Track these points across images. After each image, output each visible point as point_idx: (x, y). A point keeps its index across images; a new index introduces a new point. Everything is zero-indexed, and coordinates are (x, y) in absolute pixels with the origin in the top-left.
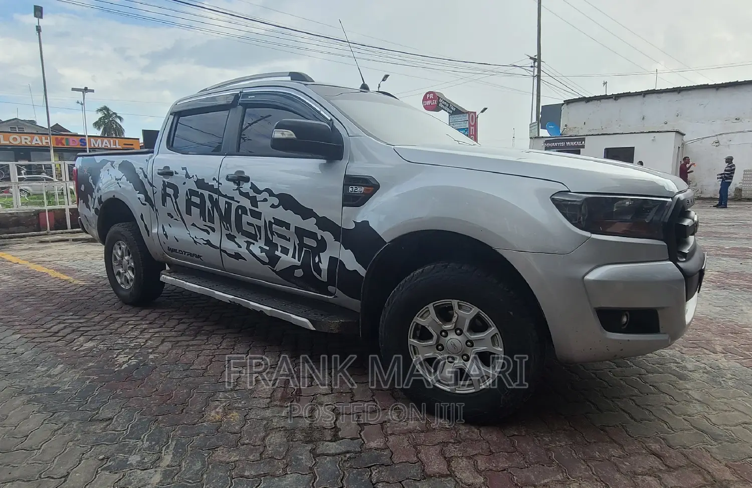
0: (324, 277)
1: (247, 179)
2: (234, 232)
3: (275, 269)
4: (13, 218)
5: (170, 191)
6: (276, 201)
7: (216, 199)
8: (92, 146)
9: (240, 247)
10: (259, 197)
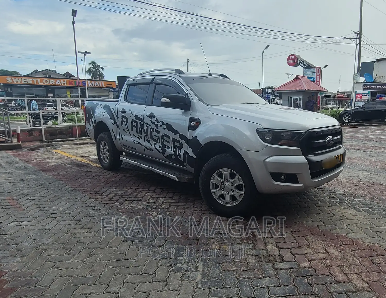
0: (182, 159)
1: (154, 117)
2: (149, 139)
3: (164, 155)
4: (59, 130)
5: (124, 120)
6: (165, 126)
7: (142, 124)
8: (89, 85)
9: (151, 145)
10: (159, 125)
